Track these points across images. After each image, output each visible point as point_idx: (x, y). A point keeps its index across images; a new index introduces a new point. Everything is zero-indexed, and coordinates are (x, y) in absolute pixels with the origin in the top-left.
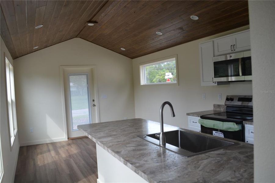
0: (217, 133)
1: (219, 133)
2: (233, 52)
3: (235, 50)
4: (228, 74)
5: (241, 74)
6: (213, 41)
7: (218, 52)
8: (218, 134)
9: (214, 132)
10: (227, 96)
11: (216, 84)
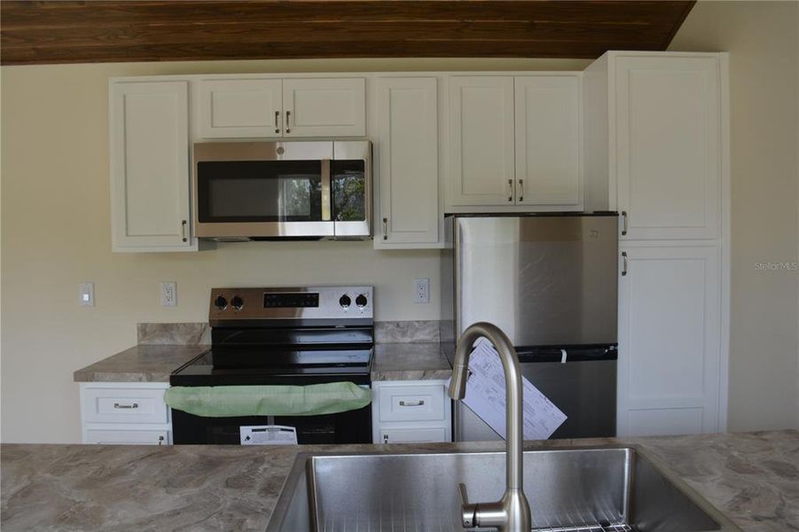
0: (264, 430)
1: (272, 430)
2: (280, 135)
3: (288, 131)
4: (277, 211)
5: (326, 213)
6: (189, 84)
7: (212, 127)
8: (267, 432)
9: (245, 431)
10: (214, 291)
11: (195, 248)
